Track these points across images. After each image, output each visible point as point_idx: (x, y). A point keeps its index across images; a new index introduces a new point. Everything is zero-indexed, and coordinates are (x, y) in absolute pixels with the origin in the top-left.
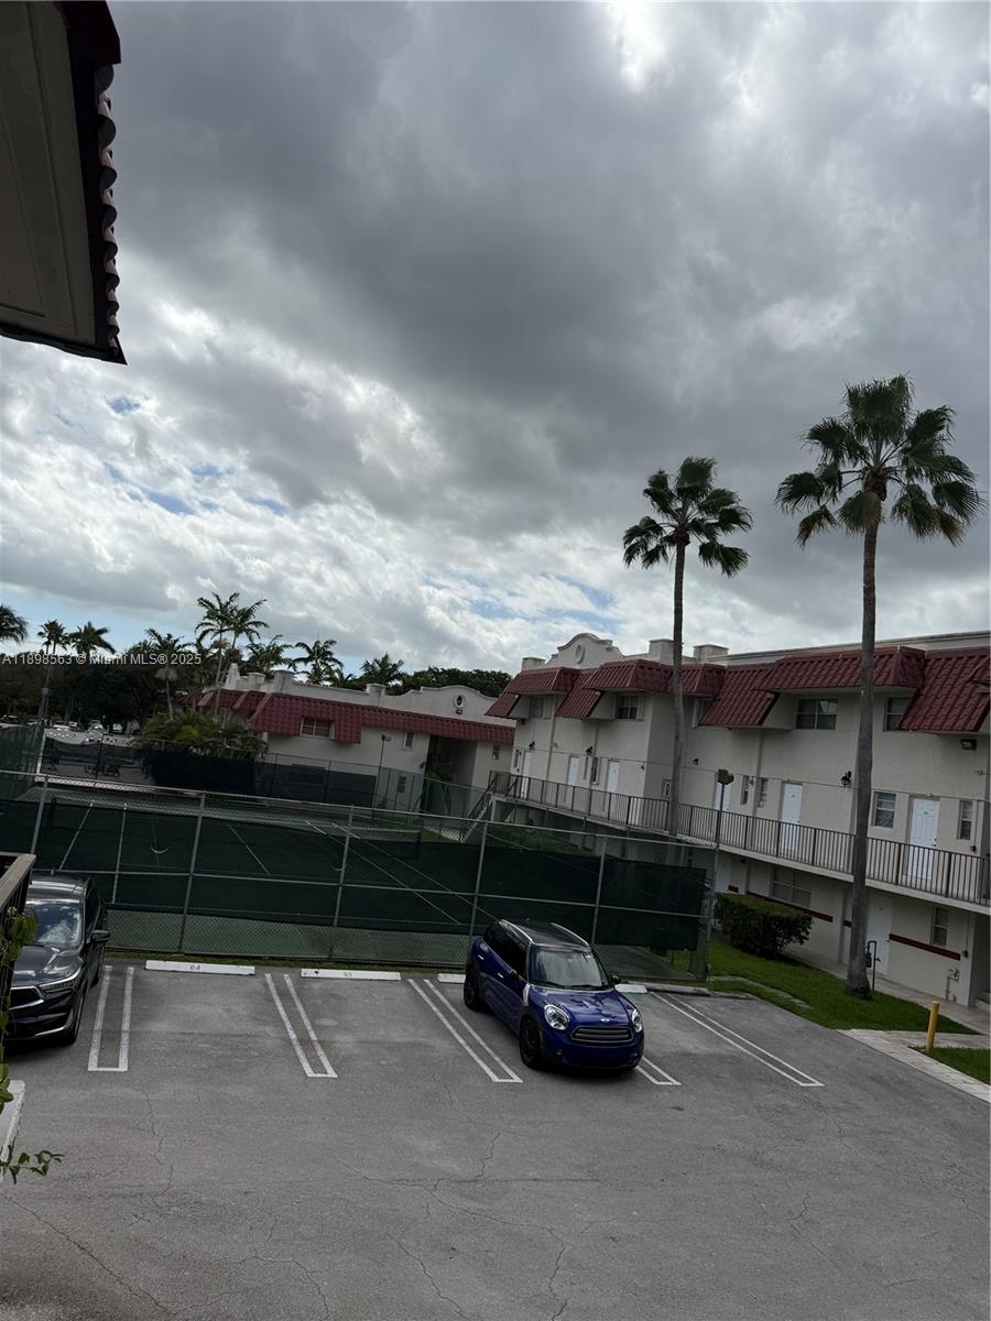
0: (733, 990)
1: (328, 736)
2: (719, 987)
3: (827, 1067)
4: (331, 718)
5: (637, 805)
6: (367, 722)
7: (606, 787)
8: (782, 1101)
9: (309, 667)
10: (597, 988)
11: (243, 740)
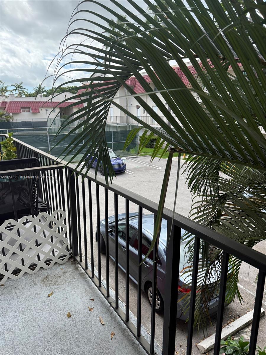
0: (144, 155)
1: (30, 112)
2: (142, 155)
3: (164, 165)
4: (29, 106)
5: (119, 119)
6: (40, 106)
7: (110, 115)
8: (155, 172)
9: (17, 92)
10: (115, 158)
11: (6, 116)
